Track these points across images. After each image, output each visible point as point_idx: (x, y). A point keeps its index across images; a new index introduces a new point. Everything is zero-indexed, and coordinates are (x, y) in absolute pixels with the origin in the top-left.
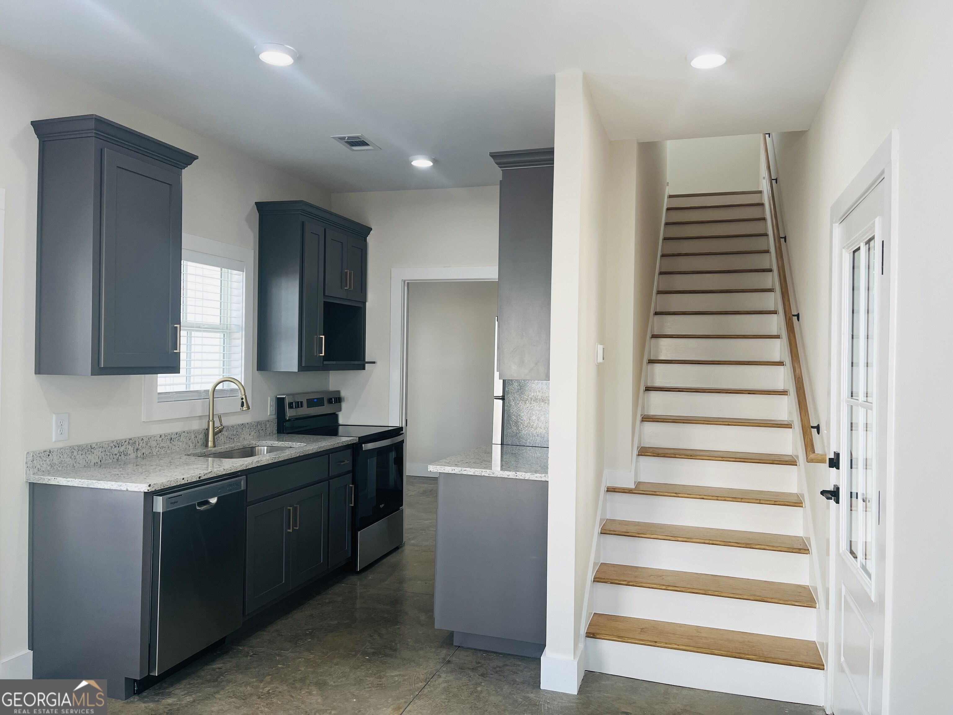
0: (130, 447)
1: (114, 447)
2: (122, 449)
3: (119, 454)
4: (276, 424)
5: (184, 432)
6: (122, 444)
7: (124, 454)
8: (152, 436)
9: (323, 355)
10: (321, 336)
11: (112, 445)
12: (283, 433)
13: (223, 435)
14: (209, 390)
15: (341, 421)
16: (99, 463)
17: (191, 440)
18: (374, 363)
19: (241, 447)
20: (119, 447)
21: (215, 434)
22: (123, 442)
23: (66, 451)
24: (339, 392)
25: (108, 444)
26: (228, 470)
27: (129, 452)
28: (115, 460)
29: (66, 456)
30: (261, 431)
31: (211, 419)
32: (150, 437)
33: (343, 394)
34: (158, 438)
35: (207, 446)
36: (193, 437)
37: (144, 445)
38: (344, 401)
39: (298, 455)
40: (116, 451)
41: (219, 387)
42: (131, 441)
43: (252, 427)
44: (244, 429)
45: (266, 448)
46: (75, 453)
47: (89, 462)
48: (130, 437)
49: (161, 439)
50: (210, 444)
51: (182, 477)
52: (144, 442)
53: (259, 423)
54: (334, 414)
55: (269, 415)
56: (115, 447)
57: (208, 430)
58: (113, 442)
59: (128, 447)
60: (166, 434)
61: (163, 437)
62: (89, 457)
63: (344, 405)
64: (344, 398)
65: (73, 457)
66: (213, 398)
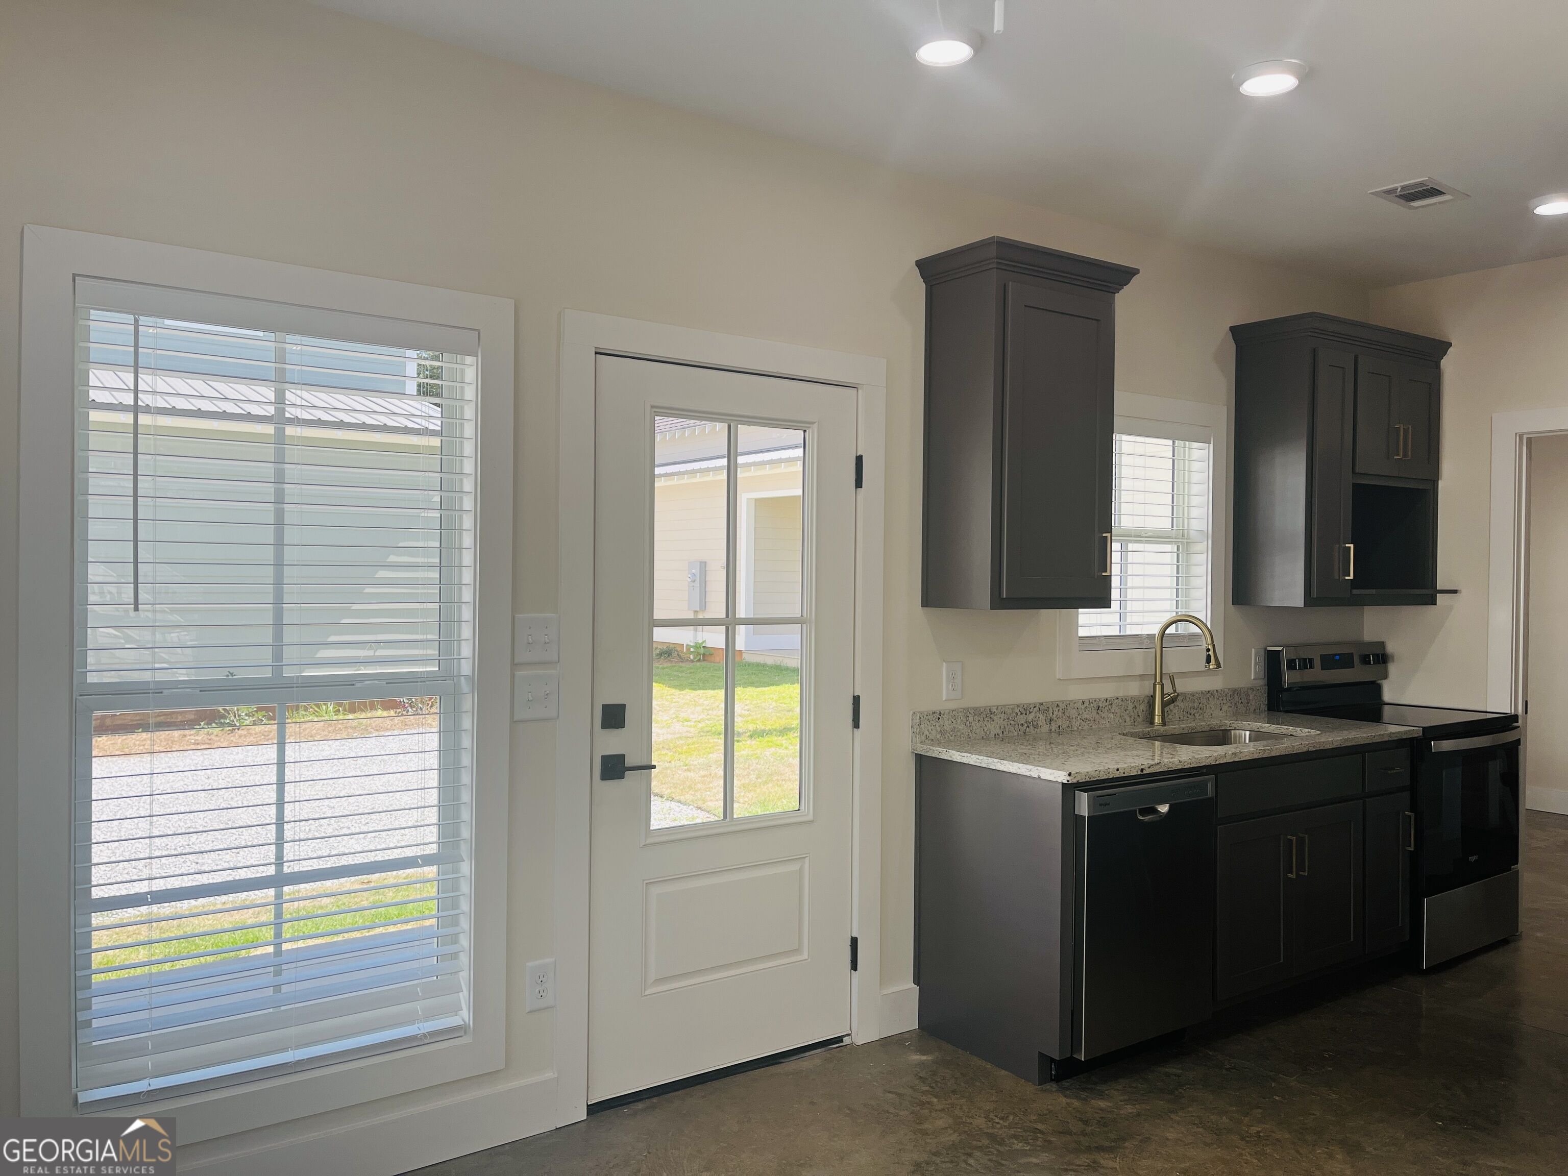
0: (1041, 716)
1: (1019, 713)
2: (1031, 717)
3: (1026, 725)
4: (1266, 695)
5: (1117, 699)
6: (1031, 710)
7: (1033, 725)
8: (1071, 701)
9: (1351, 577)
10: (1347, 545)
11: (1017, 711)
12: (1279, 711)
13: (1177, 707)
14: (1155, 635)
15: (1387, 697)
16: (1001, 735)
17: (1128, 711)
18: (1455, 592)
19: (1207, 729)
20: (1026, 714)
21: (1164, 705)
22: (1032, 706)
23: (960, 714)
24: (1382, 644)
25: (1012, 709)
26: (1186, 764)
27: (1040, 723)
28: (1021, 733)
29: (959, 721)
30: (1239, 706)
31: (1158, 680)
32: (1068, 702)
33: (1390, 648)
34: (1079, 705)
35: (1152, 722)
36: (1131, 706)
37: (1060, 714)
38: (1393, 661)
39: (1305, 750)
40: (1022, 719)
41: (1171, 630)
42: (1042, 707)
43: (1225, 698)
44: (1210, 699)
45: (1248, 733)
46: (971, 719)
47: (988, 733)
48: (1041, 701)
49: (1083, 707)
50: (1157, 720)
51: (1116, 767)
52: (1061, 710)
53: (1235, 692)
54: (1373, 683)
55: (1252, 678)
56: (1022, 714)
57: (1153, 697)
58: (1018, 706)
59: (1038, 715)
60: (1091, 700)
61: (1086, 704)
62: (989, 725)
63: (1392, 668)
64: (1393, 657)
65: (968, 723)
66: (1162, 648)
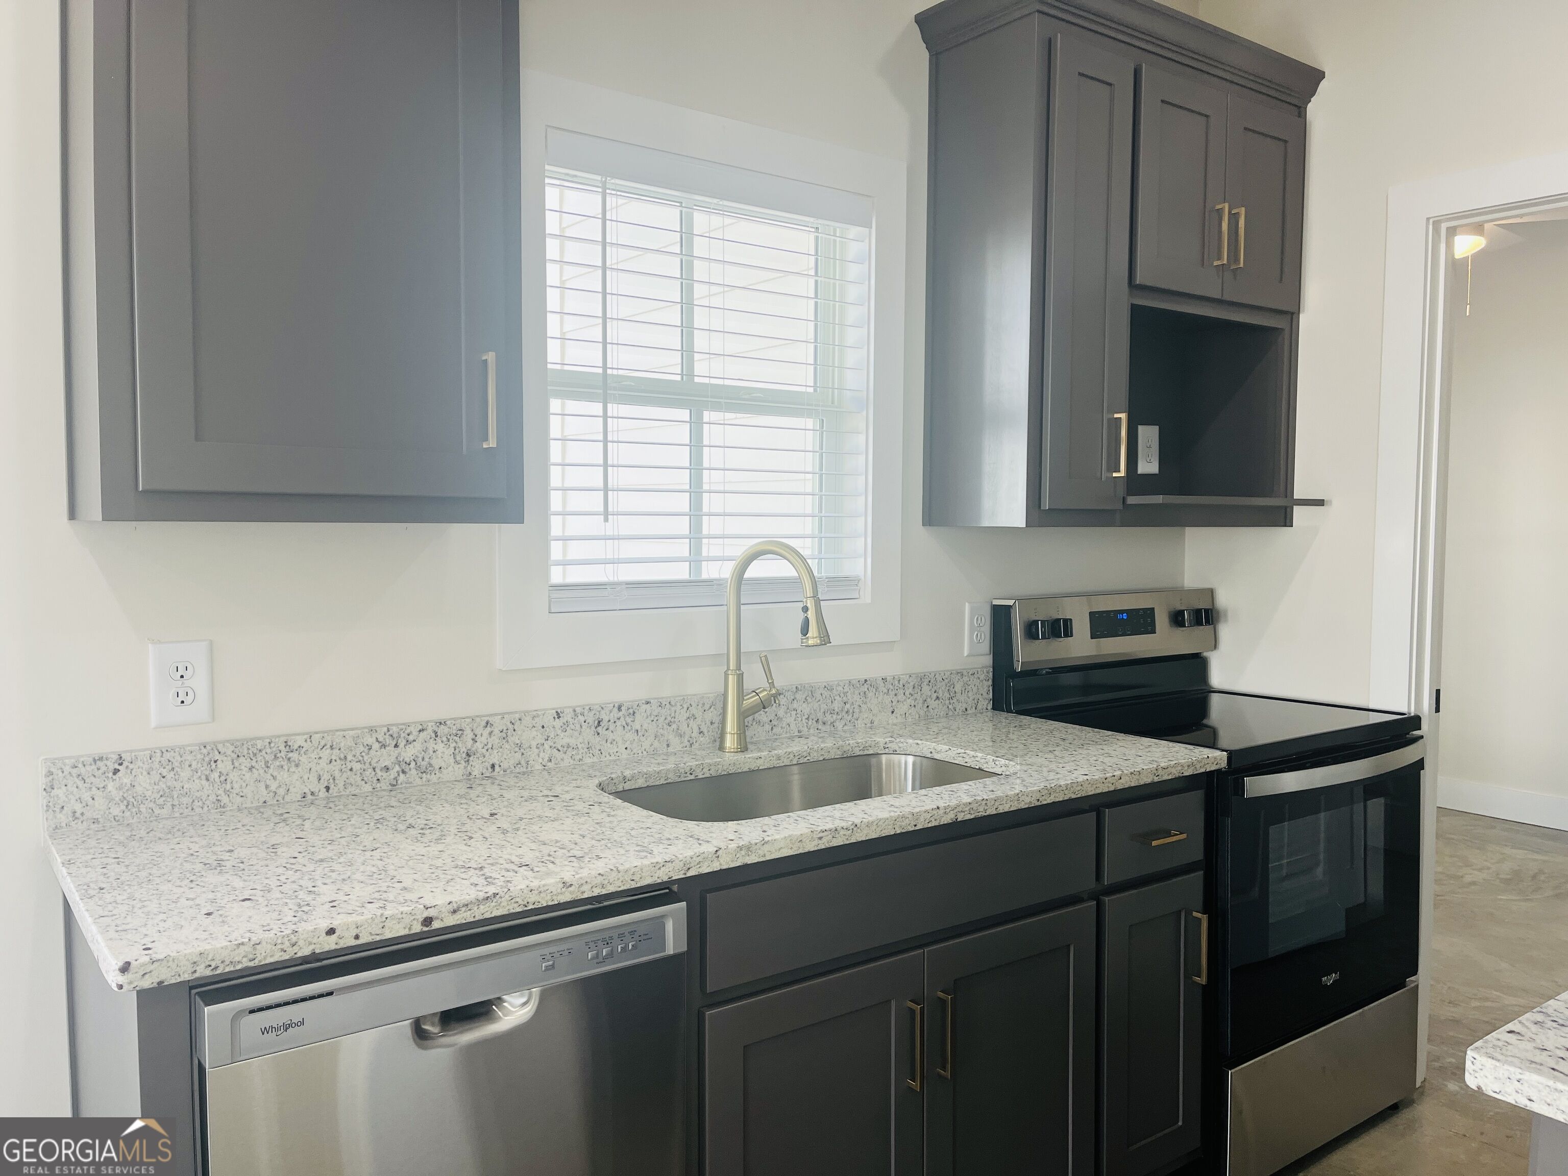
0: (440, 747)
1: (376, 746)
2: (408, 753)
3: (397, 768)
4: (990, 683)
5: (648, 703)
6: (411, 738)
7: (418, 767)
8: (526, 713)
9: (1122, 474)
10: (1116, 416)
11: (370, 740)
12: (1009, 711)
14: (728, 579)
15: (1217, 678)
16: (323, 794)
17: (674, 726)
18: (1320, 503)
19: (838, 754)
20: (396, 746)
21: (744, 715)
22: (414, 730)
23: (190, 758)
24: (1211, 592)
25: (356, 739)
27: (436, 763)
28: (384, 785)
29: (185, 774)
30: (933, 703)
31: (732, 666)
32: (517, 716)
33: (1223, 600)
34: (548, 720)
35: (721, 748)
36: (682, 715)
37: (495, 740)
38: (1226, 621)
40: (386, 757)
41: (755, 571)
42: (443, 730)
43: (902, 692)
44: (870, 694)
47: (282, 791)
48: (442, 716)
49: (558, 723)
50: (730, 742)
51: (325, 925)
52: (496, 731)
53: (922, 679)
54: (1197, 656)
55: (966, 654)
56: (384, 746)
58: (372, 730)
59: (431, 745)
60: (578, 710)
61: (568, 716)
62: (283, 776)
63: (1225, 631)
64: (1226, 612)
65: (215, 775)
